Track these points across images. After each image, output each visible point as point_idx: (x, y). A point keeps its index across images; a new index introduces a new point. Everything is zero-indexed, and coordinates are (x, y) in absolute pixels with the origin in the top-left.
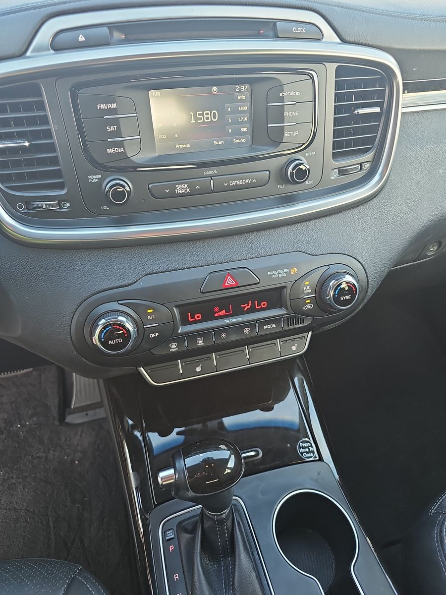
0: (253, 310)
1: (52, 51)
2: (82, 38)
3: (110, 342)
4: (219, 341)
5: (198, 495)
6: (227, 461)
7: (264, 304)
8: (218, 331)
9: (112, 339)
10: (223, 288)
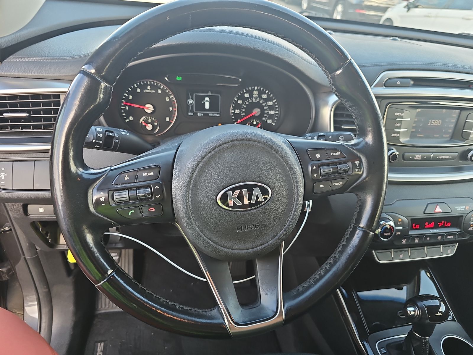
0: (443, 227)
1: (384, 87)
2: (399, 83)
3: (385, 234)
4: (425, 242)
5: (431, 322)
6: (439, 307)
7: (449, 224)
8: (427, 236)
9: (386, 233)
10: (434, 212)
